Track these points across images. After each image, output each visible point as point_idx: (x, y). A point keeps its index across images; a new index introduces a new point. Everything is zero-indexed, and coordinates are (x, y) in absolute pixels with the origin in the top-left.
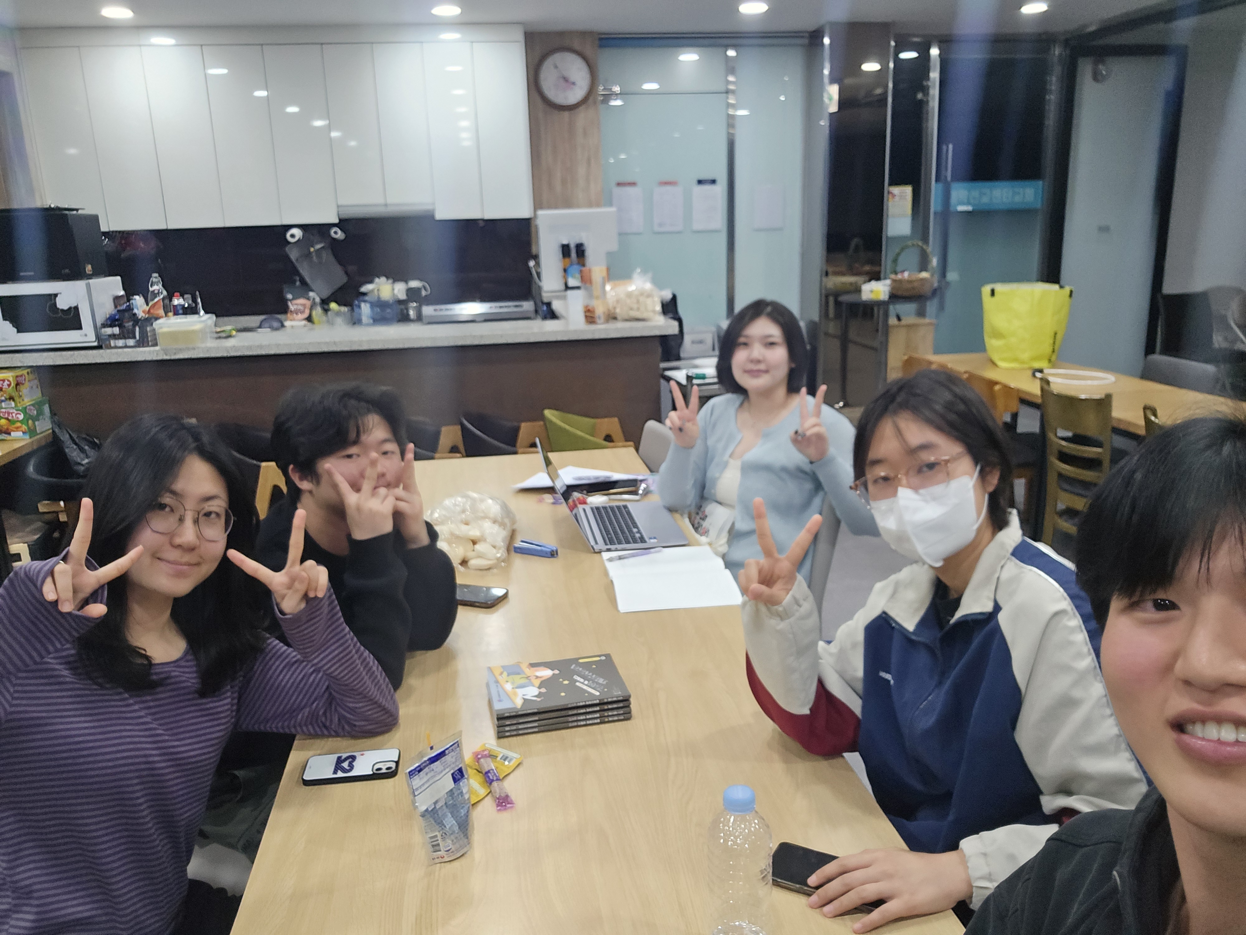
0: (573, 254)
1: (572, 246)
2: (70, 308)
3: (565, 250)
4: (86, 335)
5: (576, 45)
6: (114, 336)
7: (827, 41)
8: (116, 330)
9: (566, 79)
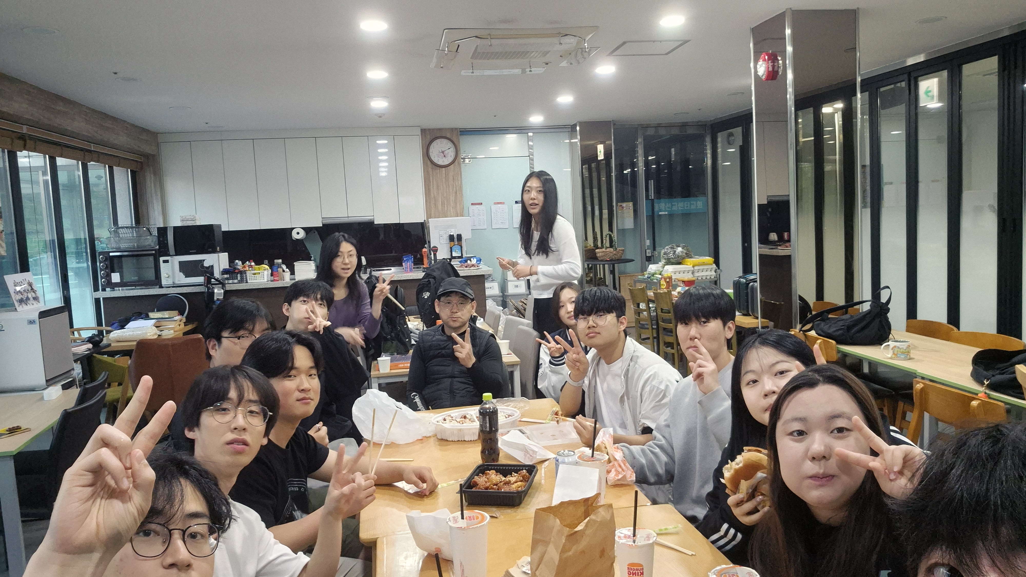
0: (456, 240)
1: (455, 236)
2: (210, 267)
3: (451, 238)
5: (448, 135)
7: (578, 128)
9: (443, 152)
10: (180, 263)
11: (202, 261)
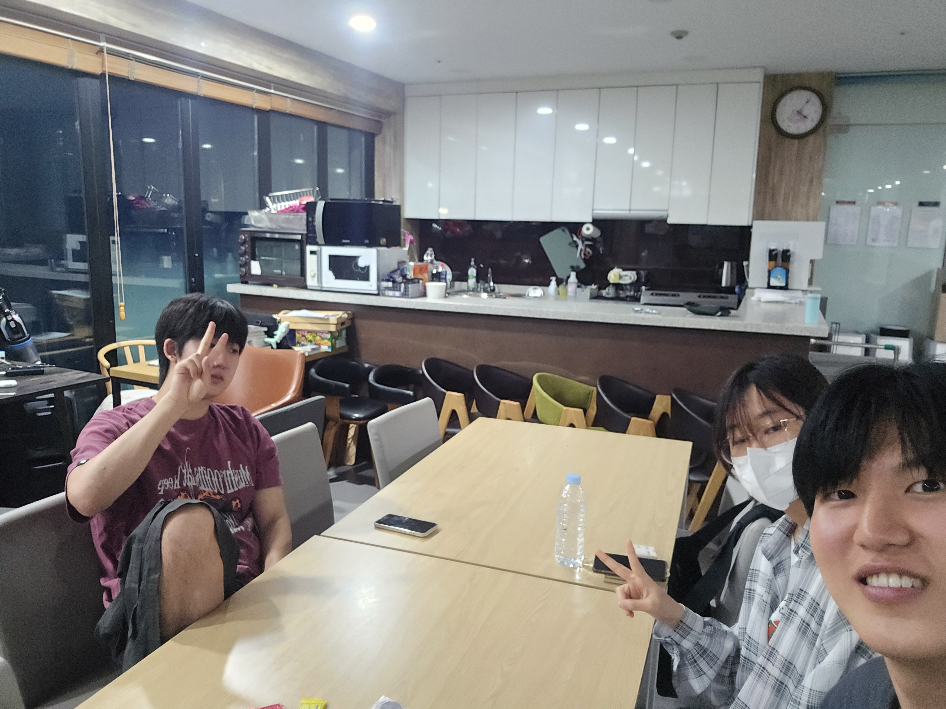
0: (779, 258)
1: (780, 251)
2: (365, 267)
3: (772, 255)
4: (371, 286)
5: (814, 86)
6: (388, 288)
8: (390, 284)
9: (799, 113)
10: (332, 258)
11: (354, 259)
